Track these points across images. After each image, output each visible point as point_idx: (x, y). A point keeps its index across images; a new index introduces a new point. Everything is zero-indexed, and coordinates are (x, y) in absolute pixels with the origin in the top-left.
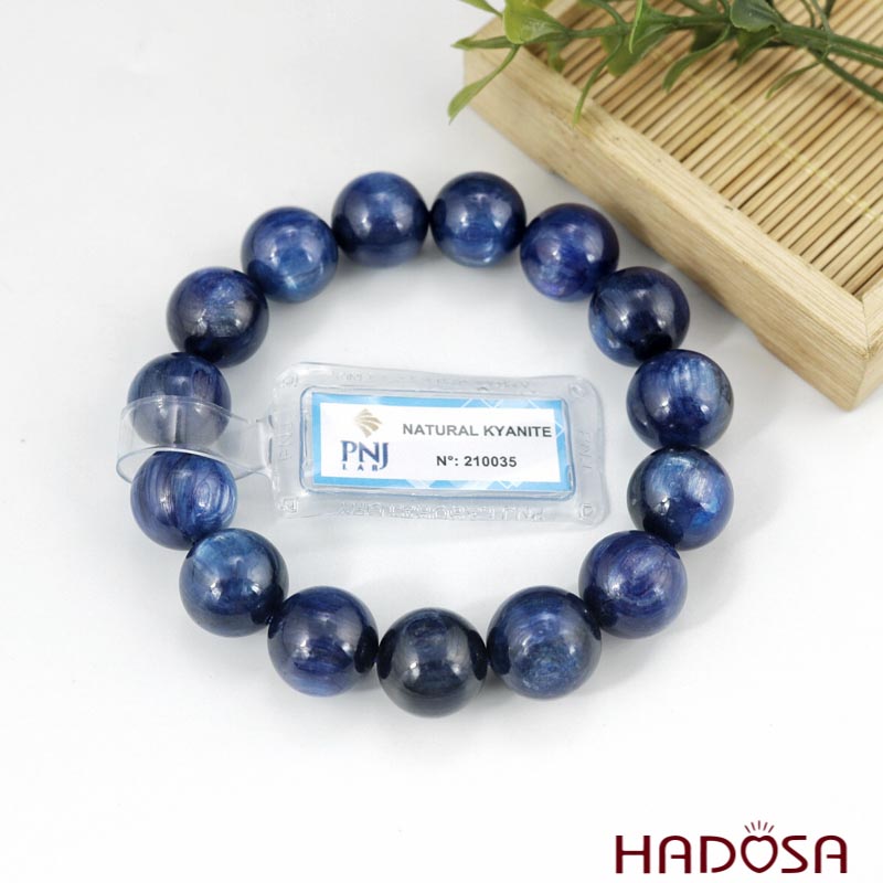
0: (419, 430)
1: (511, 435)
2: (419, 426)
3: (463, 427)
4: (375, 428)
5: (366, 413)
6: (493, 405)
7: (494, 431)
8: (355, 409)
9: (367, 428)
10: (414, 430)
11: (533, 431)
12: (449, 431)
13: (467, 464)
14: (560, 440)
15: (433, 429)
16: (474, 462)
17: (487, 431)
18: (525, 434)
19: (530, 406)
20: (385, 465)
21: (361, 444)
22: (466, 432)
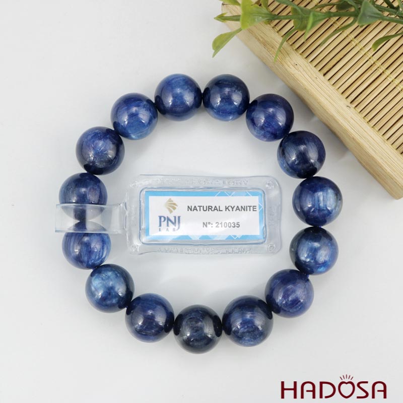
0: (195, 209)
1: (238, 211)
2: (195, 207)
3: (216, 207)
4: (174, 208)
5: (170, 200)
6: (230, 195)
7: (230, 208)
8: (165, 199)
9: (171, 208)
10: (193, 209)
11: (248, 208)
12: (209, 208)
13: (216, 227)
14: (261, 212)
15: (202, 208)
16: (220, 225)
17: (227, 208)
18: (244, 210)
19: (247, 195)
20: (179, 228)
21: (168, 217)
22: (217, 209)
